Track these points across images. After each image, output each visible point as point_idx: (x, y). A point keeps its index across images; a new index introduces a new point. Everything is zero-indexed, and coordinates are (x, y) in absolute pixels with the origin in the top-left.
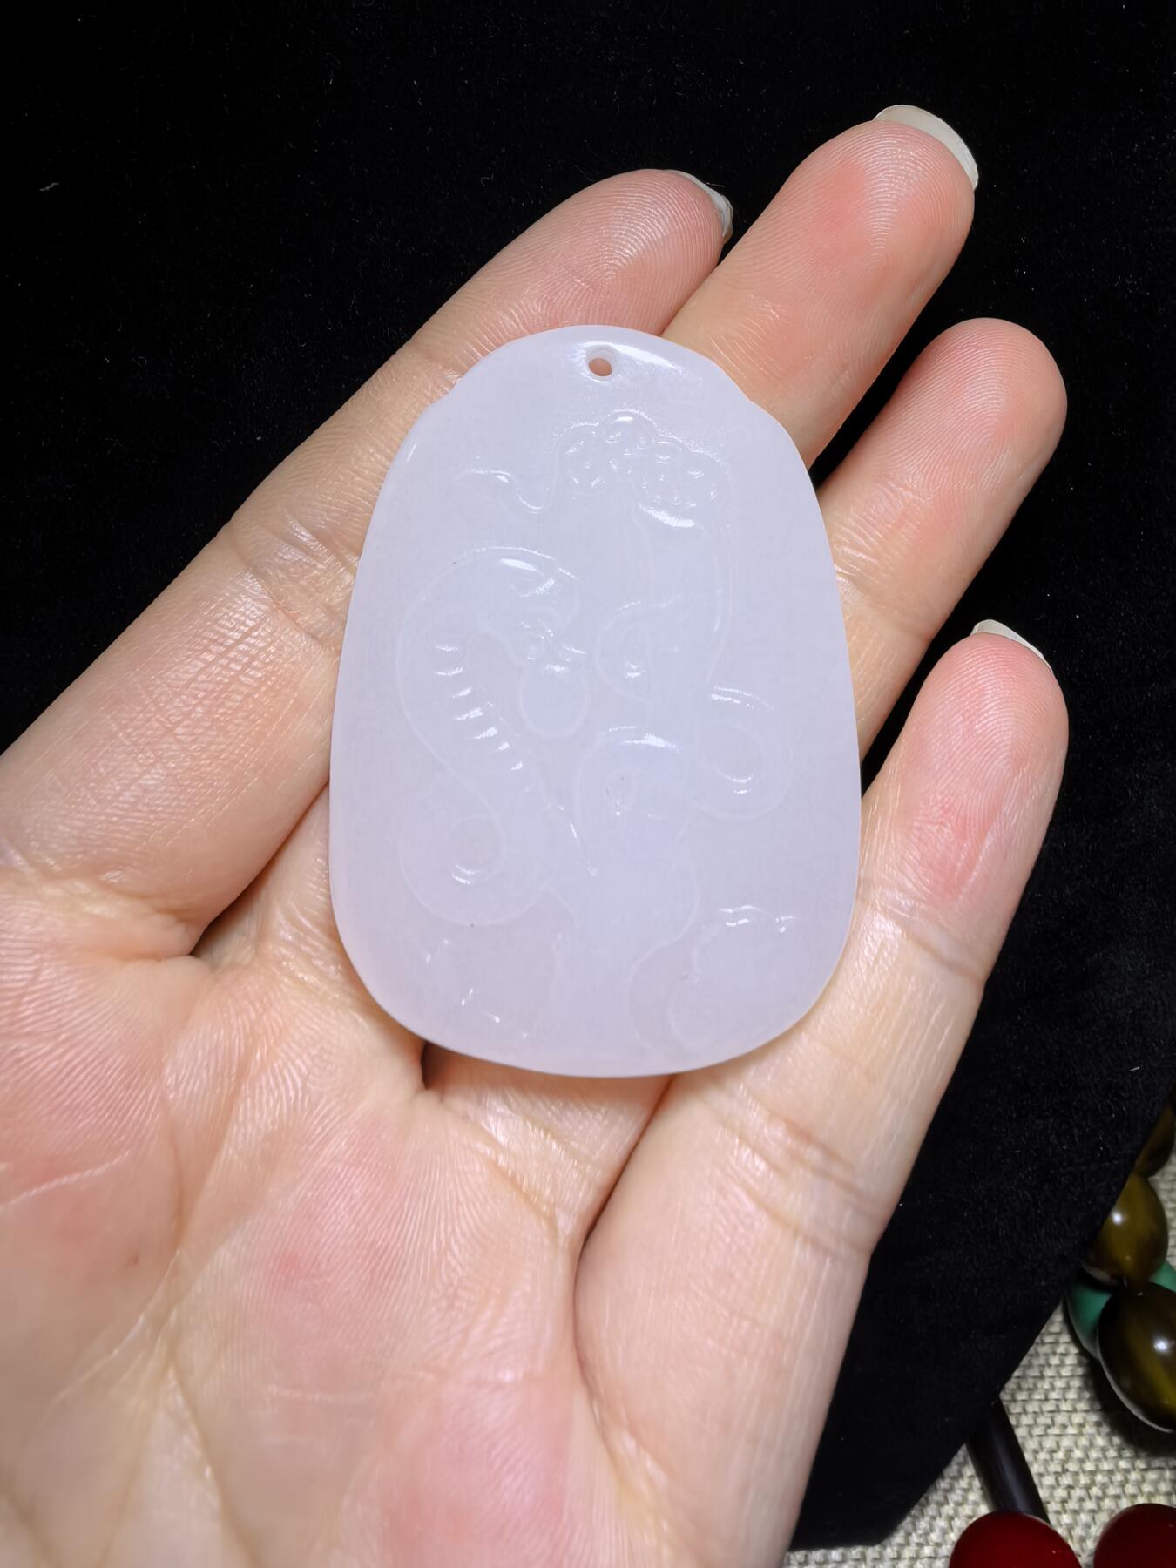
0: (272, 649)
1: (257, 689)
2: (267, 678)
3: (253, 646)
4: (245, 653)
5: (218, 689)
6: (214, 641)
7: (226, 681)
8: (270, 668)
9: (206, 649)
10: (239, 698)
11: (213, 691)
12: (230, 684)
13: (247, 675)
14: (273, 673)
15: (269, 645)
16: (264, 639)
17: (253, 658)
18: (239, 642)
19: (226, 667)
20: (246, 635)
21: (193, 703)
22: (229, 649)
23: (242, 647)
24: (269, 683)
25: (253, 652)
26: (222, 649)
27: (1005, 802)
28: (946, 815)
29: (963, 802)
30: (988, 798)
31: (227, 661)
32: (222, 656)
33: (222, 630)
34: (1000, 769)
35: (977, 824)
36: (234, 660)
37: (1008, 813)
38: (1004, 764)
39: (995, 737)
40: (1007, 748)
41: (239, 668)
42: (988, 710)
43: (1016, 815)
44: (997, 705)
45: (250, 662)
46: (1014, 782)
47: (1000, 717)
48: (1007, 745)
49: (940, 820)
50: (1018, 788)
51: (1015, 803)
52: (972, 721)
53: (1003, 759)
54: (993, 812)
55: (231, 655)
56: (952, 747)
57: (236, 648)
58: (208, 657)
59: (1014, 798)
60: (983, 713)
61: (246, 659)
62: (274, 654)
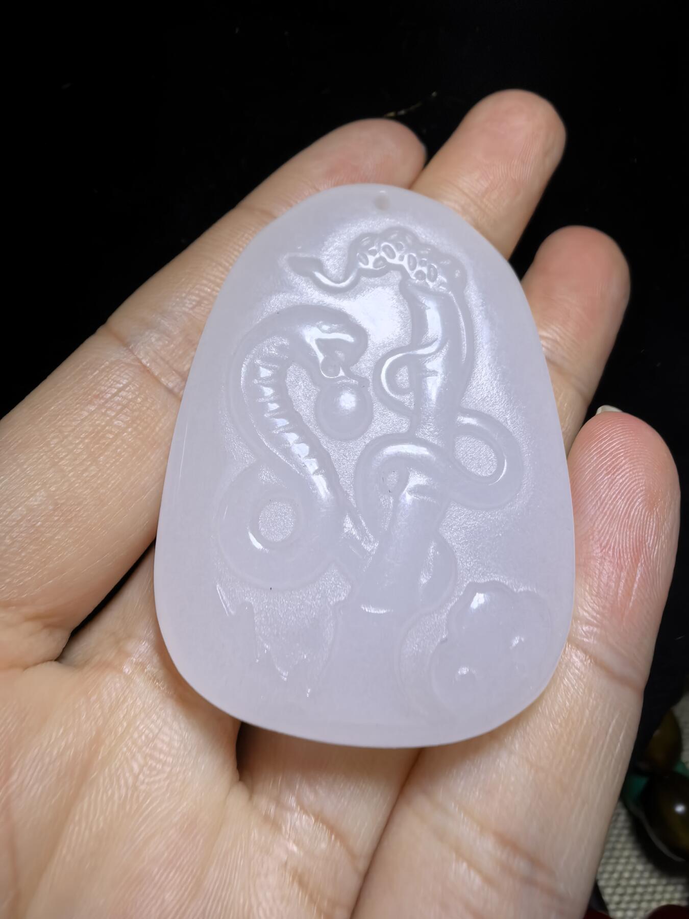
0: (139, 400)
1: (125, 430)
2: (134, 422)
3: (126, 398)
4: (118, 403)
5: (96, 430)
6: (97, 397)
7: (103, 424)
8: (136, 414)
9: (90, 402)
12: (105, 427)
13: (118, 420)
15: (138, 396)
16: (133, 393)
17: (124, 407)
18: (115, 395)
19: (105, 414)
20: (120, 390)
22: (106, 402)
23: (117, 398)
24: (134, 425)
25: (125, 402)
26: (102, 401)
27: (648, 536)
28: (604, 551)
29: (616, 538)
30: (634, 534)
31: (105, 409)
32: (102, 406)
33: (103, 388)
34: (640, 510)
35: (629, 556)
36: (110, 408)
37: (650, 546)
38: (643, 505)
39: (632, 486)
40: (642, 493)
41: (113, 414)
42: (623, 465)
43: (656, 548)
44: (630, 460)
45: (122, 410)
46: (652, 520)
47: (634, 469)
48: (642, 490)
49: (600, 555)
50: (654, 525)
51: (654, 537)
52: (614, 474)
53: (642, 501)
54: (639, 545)
55: (108, 405)
56: (601, 496)
57: (112, 400)
58: (92, 408)
59: (653, 533)
60: (621, 467)
61: (119, 407)
62: (140, 403)
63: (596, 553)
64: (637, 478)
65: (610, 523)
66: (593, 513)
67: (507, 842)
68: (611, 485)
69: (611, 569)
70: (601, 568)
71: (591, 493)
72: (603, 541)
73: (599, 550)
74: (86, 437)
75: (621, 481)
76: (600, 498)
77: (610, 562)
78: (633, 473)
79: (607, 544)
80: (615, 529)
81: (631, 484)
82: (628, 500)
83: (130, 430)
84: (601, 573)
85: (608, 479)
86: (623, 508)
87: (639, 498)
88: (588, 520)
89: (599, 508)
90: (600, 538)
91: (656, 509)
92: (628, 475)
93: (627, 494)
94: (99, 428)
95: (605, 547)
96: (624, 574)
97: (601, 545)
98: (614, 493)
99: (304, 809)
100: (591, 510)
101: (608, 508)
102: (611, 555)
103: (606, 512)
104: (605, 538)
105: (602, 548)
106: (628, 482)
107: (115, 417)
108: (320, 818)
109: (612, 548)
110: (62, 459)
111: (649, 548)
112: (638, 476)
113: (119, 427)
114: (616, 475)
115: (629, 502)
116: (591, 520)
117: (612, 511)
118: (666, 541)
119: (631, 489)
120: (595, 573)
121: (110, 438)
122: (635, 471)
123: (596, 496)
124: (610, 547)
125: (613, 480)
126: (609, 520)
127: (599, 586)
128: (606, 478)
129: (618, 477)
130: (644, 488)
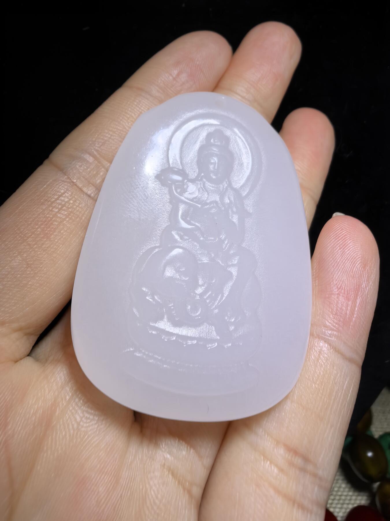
0: (71, 202)
1: (64, 219)
2: (69, 215)
3: (63, 201)
4: (60, 204)
5: (47, 220)
7: (51, 216)
8: (70, 210)
9: (43, 204)
13: (60, 213)
14: (71, 212)
15: (70, 200)
16: (68, 198)
20: (60, 196)
23: (58, 201)
24: (70, 216)
25: (63, 203)
27: (363, 282)
28: (339, 290)
29: (346, 284)
30: (355, 281)
31: (52, 208)
32: (49, 206)
33: (49, 195)
34: (359, 268)
35: (353, 293)
36: (55, 207)
37: (364, 287)
38: (360, 266)
39: (354, 254)
40: (360, 259)
41: (57, 210)
42: (349, 244)
43: (367, 288)
44: (352, 241)
45: (62, 207)
46: (365, 273)
47: (355, 246)
48: (360, 257)
49: (337, 293)
50: (366, 276)
51: (366, 282)
52: (344, 249)
53: (359, 263)
54: (358, 287)
55: (54, 205)
56: (337, 260)
57: (56, 202)
58: (44, 207)
59: (366, 280)
60: (348, 245)
61: (60, 206)
62: (72, 204)
63: (335, 292)
64: (357, 250)
65: (342, 275)
66: (332, 270)
68: (342, 255)
69: (343, 300)
70: (338, 300)
71: (331, 259)
72: (339, 285)
73: (337, 290)
74: (42, 224)
75: (348, 252)
76: (337, 262)
77: (343, 296)
78: (355, 248)
79: (341, 286)
80: (345, 278)
81: (353, 254)
82: (352, 263)
83: (67, 219)
84: (337, 302)
85: (341, 251)
86: (349, 267)
87: (358, 261)
88: (330, 274)
89: (336, 267)
90: (337, 283)
91: (367, 267)
92: (352, 249)
93: (351, 260)
94: (49, 219)
95: (340, 288)
96: (350, 303)
97: (337, 287)
98: (344, 259)
100: (331, 268)
101: (341, 267)
102: (343, 293)
103: (340, 269)
104: (340, 283)
105: (338, 289)
106: (352, 252)
107: (58, 212)
109: (343, 288)
110: (28, 238)
111: (363, 288)
112: (358, 249)
113: (60, 218)
114: (346, 248)
115: (352, 264)
116: (332, 274)
117: (343, 268)
118: (373, 285)
119: (354, 256)
120: (334, 302)
121: (56, 225)
122: (355, 247)
123: (334, 260)
124: (342, 289)
125: (343, 252)
126: (342, 273)
127: (337, 310)
128: (339, 251)
129: (346, 250)
130: (361, 256)
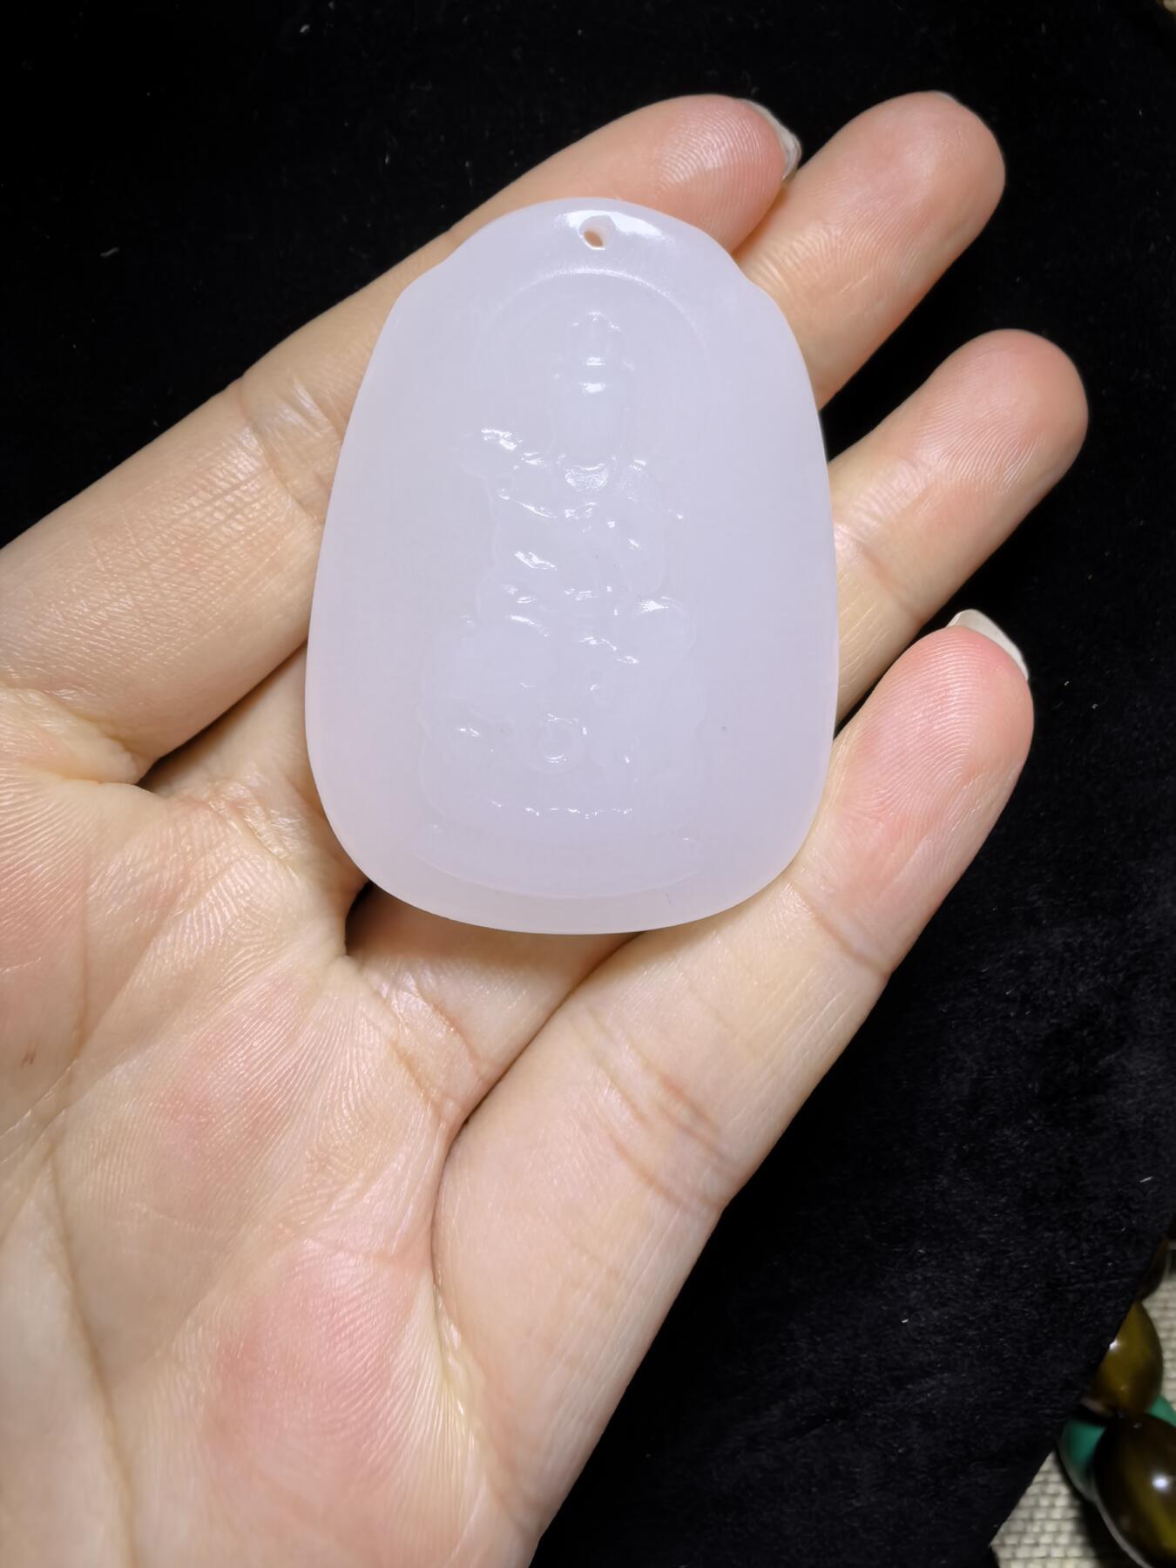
0: (257, 506)
1: (236, 541)
2: (248, 533)
3: (239, 499)
4: (232, 505)
6: (204, 488)
7: (208, 528)
8: (251, 523)
9: (194, 494)
10: (217, 546)
11: (194, 536)
12: (211, 531)
13: (228, 526)
14: (253, 529)
15: (255, 501)
16: (251, 495)
17: (238, 511)
18: (226, 492)
19: (210, 515)
20: (236, 487)
21: (173, 543)
22: (217, 497)
23: (229, 498)
24: (249, 538)
25: (239, 505)
26: (210, 496)
31: (213, 508)
32: (208, 502)
36: (219, 509)
38: (955, 771)
40: (962, 755)
43: (957, 823)
46: (964, 789)
48: (963, 752)
50: (965, 796)
51: (960, 809)
53: (956, 765)
54: (935, 813)
55: (216, 503)
56: (906, 743)
58: (195, 502)
61: (230, 510)
62: (257, 511)
67: (673, 1087)
68: (921, 736)
71: (893, 738)
76: (902, 746)
86: (928, 766)
87: (955, 760)
99: (422, 993)
104: (891, 796)
105: (882, 807)
108: (439, 1008)
111: (947, 820)
113: (229, 535)
114: (937, 721)
116: (881, 769)
117: (913, 764)
121: (216, 549)
123: (898, 741)
